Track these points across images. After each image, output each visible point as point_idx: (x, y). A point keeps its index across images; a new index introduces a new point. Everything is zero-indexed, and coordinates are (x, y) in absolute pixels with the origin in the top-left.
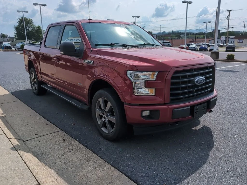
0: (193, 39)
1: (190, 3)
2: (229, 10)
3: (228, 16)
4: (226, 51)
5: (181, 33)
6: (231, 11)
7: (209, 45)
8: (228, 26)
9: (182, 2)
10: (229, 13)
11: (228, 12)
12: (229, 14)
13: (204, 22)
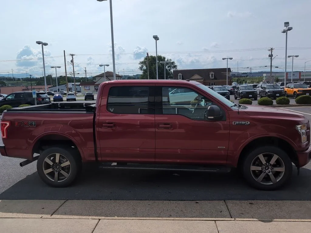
0: (27, 87)
1: (46, 44)
2: (72, 54)
3: (72, 61)
4: (85, 100)
5: (16, 79)
6: (73, 55)
7: (52, 93)
8: (74, 71)
9: (36, 43)
10: (73, 57)
11: (71, 56)
12: (72, 59)
13: (53, 67)
